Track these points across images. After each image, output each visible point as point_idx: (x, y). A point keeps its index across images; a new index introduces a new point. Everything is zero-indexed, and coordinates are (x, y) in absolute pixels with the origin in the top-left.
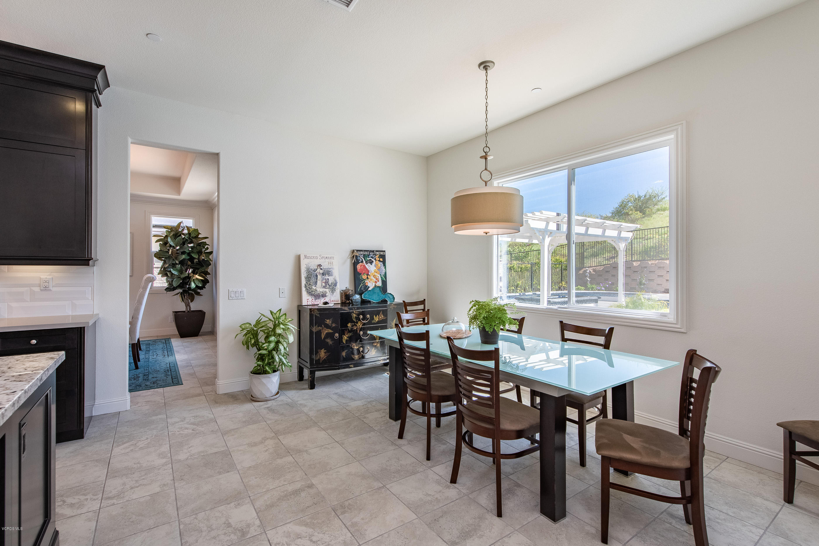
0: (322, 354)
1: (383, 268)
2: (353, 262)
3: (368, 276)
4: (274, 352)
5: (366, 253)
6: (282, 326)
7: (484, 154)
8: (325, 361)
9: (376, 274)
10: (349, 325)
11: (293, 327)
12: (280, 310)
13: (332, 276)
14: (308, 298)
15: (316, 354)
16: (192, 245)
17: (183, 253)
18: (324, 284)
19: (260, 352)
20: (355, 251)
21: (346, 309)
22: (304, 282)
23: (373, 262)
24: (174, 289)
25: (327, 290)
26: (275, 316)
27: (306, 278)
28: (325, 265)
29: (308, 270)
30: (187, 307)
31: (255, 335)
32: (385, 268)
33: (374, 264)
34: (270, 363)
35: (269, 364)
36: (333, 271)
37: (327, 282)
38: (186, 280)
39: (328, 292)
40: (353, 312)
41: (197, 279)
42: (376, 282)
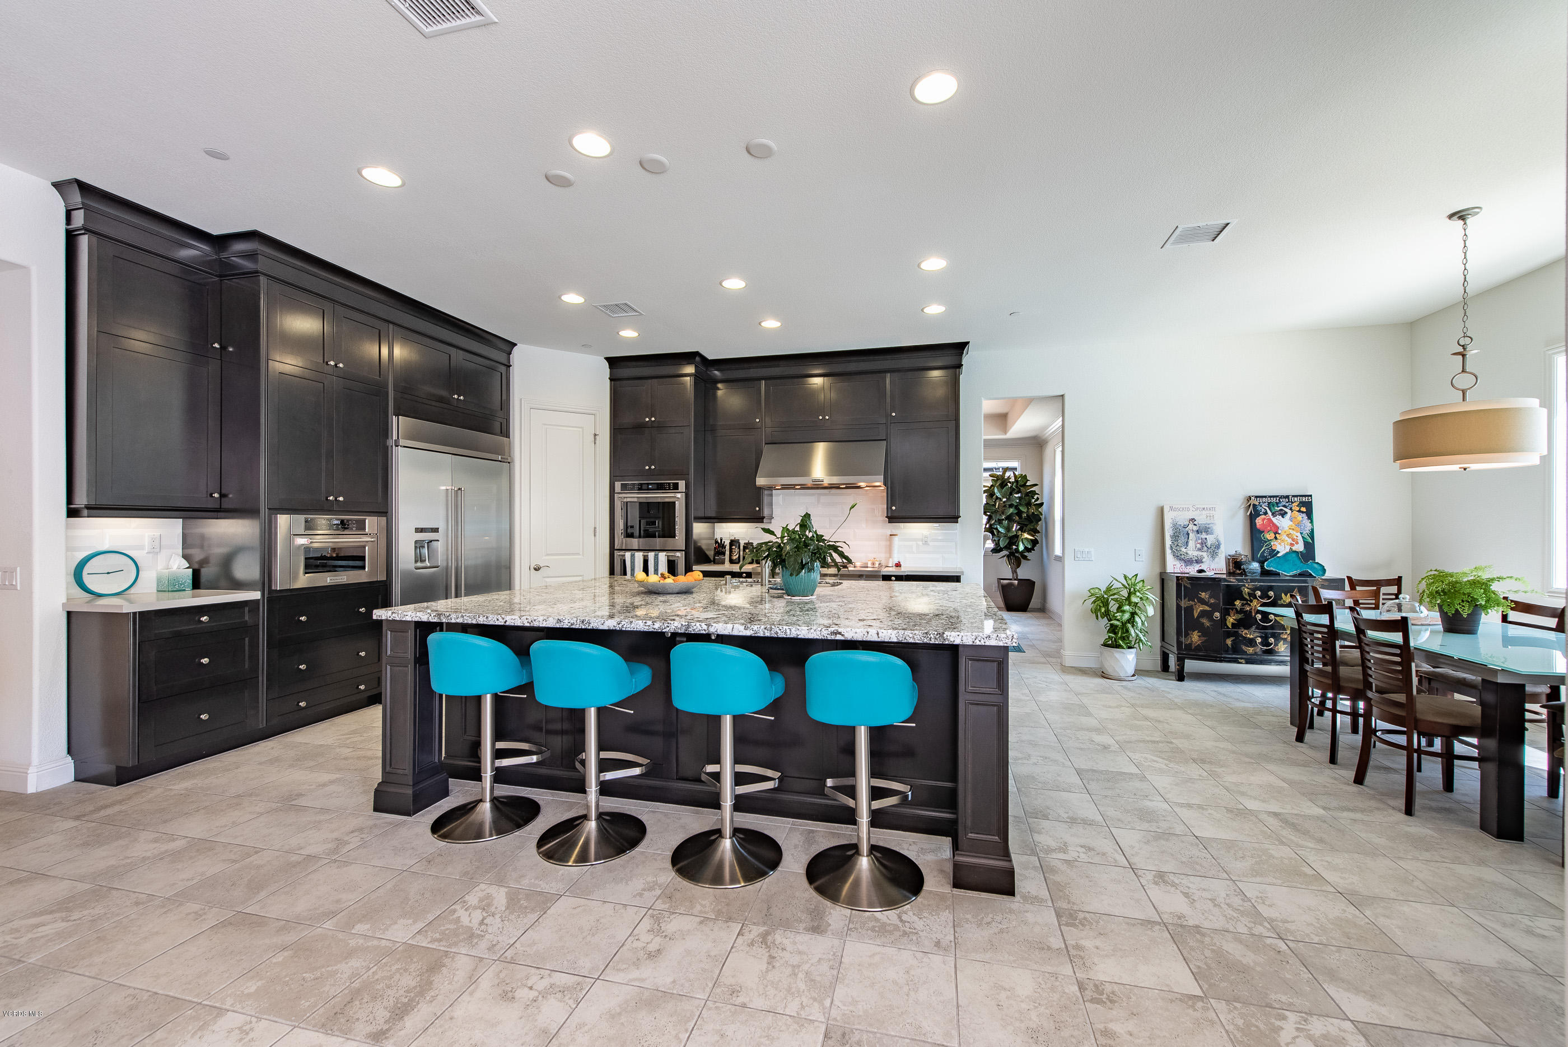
0: (1195, 637)
1: (1307, 523)
2: (1248, 514)
3: (1277, 535)
4: (1129, 625)
5: (1274, 500)
6: (1138, 594)
7: (1461, 349)
8: (1198, 648)
9: (1291, 531)
10: (1238, 603)
11: (1154, 597)
12: (1137, 575)
13: (1212, 534)
14: (1175, 563)
15: (1185, 637)
16: (1019, 495)
17: (1011, 506)
18: (1199, 546)
19: (1112, 622)
20: (1253, 498)
21: (1233, 581)
22: (1168, 542)
23: (1286, 513)
24: (1001, 550)
25: (1205, 554)
26: (1130, 582)
27: (1172, 537)
28: (1201, 519)
29: (1175, 527)
30: (1013, 573)
31: (1106, 604)
32: (1312, 522)
33: (1288, 516)
34: (1124, 637)
35: (1123, 639)
36: (1214, 528)
37: (1204, 543)
38: (1013, 540)
39: (1206, 557)
40: (1244, 585)
41: (1026, 538)
42: (1292, 545)
